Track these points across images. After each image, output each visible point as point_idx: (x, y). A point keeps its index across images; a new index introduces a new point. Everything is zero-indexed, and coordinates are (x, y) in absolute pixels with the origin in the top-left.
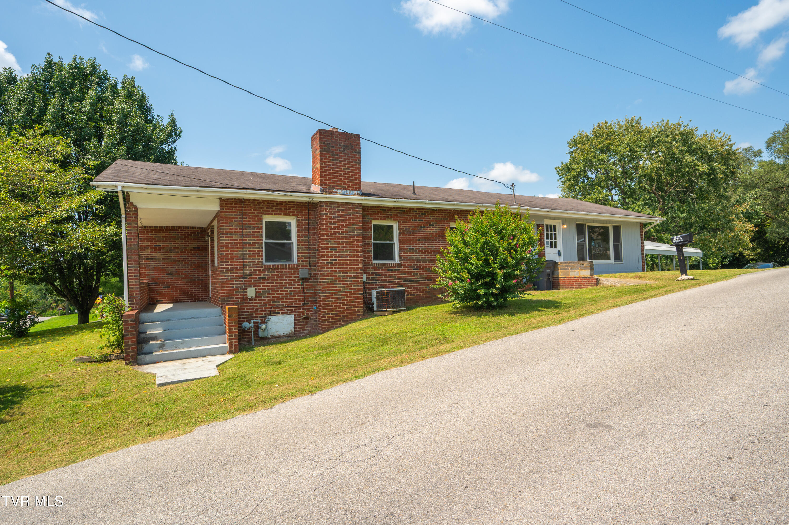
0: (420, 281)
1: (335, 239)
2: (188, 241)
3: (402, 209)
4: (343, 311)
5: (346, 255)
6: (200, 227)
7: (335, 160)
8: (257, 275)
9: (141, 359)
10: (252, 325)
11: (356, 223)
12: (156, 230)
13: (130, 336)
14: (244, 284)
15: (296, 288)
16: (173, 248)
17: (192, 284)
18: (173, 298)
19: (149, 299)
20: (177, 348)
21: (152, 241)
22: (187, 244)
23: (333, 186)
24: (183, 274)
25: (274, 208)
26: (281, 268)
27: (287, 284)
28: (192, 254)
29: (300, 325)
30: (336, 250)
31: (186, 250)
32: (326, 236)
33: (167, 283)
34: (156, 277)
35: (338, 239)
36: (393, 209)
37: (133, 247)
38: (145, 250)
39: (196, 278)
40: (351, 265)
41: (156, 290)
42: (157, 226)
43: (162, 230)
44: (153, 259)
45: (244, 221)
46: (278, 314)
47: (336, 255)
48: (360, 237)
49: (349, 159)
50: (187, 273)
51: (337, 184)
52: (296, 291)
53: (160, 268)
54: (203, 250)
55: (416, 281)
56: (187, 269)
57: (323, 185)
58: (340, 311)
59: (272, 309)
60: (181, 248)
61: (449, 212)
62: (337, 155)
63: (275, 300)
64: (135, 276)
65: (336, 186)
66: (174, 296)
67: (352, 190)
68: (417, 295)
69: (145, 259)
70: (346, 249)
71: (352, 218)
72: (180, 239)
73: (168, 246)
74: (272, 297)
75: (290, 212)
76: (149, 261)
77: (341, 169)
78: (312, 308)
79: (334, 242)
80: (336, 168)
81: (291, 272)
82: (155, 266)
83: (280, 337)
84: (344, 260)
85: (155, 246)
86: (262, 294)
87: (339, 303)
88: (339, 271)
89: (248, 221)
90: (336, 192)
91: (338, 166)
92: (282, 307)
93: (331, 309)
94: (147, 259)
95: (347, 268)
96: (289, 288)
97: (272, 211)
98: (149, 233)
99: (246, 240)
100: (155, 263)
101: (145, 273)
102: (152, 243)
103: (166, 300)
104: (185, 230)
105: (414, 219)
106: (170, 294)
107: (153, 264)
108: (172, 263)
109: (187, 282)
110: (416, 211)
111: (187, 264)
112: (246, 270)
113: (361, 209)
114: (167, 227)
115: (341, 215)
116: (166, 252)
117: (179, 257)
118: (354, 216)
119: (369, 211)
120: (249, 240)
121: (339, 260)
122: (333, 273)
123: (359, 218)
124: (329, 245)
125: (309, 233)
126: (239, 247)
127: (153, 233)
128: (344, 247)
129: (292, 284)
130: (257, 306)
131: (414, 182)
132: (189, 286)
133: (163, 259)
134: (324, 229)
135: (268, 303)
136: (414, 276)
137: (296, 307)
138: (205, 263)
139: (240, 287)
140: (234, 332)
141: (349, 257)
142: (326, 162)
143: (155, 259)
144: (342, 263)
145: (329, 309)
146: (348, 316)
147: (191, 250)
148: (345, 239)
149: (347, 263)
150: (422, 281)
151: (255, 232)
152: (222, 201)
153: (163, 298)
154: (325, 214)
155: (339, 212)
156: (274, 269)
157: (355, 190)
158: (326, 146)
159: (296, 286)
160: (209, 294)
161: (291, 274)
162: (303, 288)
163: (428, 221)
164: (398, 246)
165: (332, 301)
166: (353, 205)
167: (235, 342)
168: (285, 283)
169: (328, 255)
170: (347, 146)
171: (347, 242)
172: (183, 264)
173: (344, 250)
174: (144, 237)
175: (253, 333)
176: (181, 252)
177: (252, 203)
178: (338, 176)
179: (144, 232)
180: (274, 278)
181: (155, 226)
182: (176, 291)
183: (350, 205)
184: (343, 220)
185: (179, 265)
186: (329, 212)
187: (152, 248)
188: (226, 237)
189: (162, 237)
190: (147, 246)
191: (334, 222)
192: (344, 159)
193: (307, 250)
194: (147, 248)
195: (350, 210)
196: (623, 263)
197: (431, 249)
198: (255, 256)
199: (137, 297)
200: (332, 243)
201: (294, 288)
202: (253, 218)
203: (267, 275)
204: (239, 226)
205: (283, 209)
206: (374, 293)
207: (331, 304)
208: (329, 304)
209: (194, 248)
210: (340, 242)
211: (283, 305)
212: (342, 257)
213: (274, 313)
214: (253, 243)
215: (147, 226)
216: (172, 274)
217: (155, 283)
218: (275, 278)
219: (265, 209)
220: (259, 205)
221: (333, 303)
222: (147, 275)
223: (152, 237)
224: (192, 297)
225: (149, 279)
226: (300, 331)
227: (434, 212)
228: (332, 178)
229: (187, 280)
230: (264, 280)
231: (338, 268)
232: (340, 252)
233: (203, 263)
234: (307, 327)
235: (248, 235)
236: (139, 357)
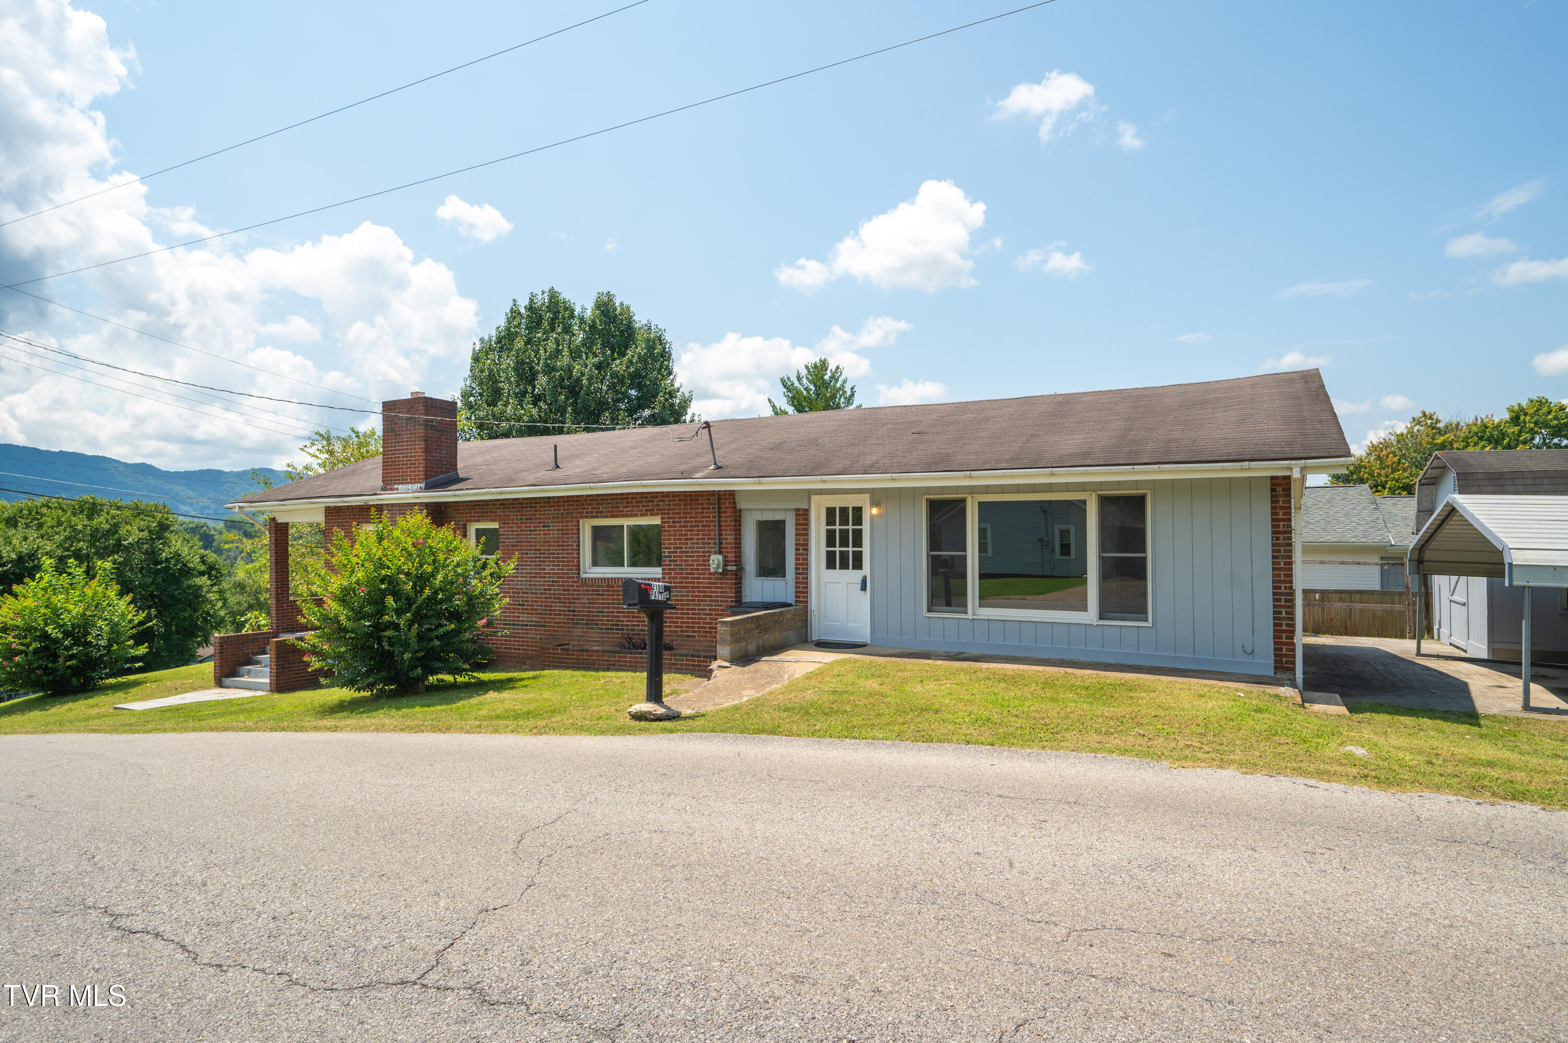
0: (527, 625)
3: (501, 502)
7: (398, 442)
9: (224, 681)
23: (394, 480)
25: (365, 514)
36: (491, 503)
49: (412, 438)
51: (398, 476)
55: (521, 625)
57: (384, 481)
61: (575, 499)
62: (399, 435)
65: (397, 480)
67: (414, 483)
68: (523, 650)
77: (403, 453)
80: (398, 454)
90: (397, 489)
91: (400, 450)
97: (362, 518)
105: (519, 518)
110: (522, 504)
119: (459, 510)
131: (555, 446)
136: (519, 617)
142: (388, 447)
150: (530, 626)
152: (327, 513)
157: (417, 483)
158: (388, 424)
163: (540, 519)
170: (409, 419)
177: (347, 509)
178: (399, 465)
192: (407, 438)
196: (1149, 624)
197: (545, 569)
202: (348, 529)
219: (357, 516)
220: (352, 512)
227: (550, 502)
228: (394, 469)
236: (229, 679)
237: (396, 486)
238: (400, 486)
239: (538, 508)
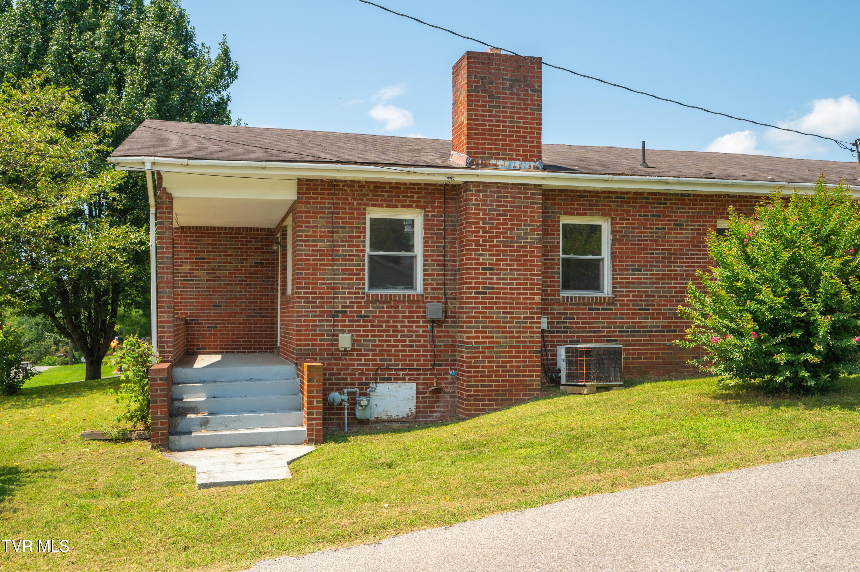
0: (652, 331)
1: (492, 250)
2: (246, 252)
3: (619, 195)
4: (503, 381)
5: (511, 279)
6: (265, 229)
7: (495, 107)
8: (354, 312)
9: (174, 441)
10: (345, 397)
11: (531, 221)
12: (198, 233)
13: (158, 404)
14: (334, 326)
15: (420, 336)
16: (224, 263)
17: (251, 323)
18: (222, 345)
19: (187, 345)
20: (227, 427)
21: (193, 251)
22: (245, 257)
23: (489, 154)
24: (238, 306)
25: (386, 195)
26: (395, 301)
27: (406, 329)
28: (252, 274)
29: (425, 402)
30: (493, 269)
31: (243, 266)
32: (476, 245)
33: (213, 320)
34: (196, 309)
35: (496, 251)
36: (603, 195)
37: (165, 260)
38: (181, 266)
39: (257, 313)
40: (520, 298)
41: (197, 331)
42: (200, 227)
43: (207, 233)
44: (193, 280)
45: (336, 218)
46: (388, 380)
47: (492, 279)
48: (537, 248)
49: (520, 104)
50: (244, 304)
51: (496, 149)
52: (420, 341)
53: (204, 295)
54: (269, 267)
55: (644, 332)
56: (244, 297)
57: (471, 153)
58: (499, 381)
59: (379, 372)
60: (235, 263)
61: (715, 198)
62: (499, 98)
63: (383, 355)
64: (168, 307)
65: (495, 154)
66: (223, 342)
67: (523, 160)
68: (645, 358)
69: (181, 280)
70: (511, 269)
71: (523, 212)
72: (235, 248)
73: (216, 259)
74: (380, 351)
75: (413, 202)
76: (187, 284)
77: (506, 122)
78: (448, 374)
79: (490, 255)
80: (496, 121)
81: (412, 307)
82: (195, 291)
83: (391, 421)
84: (506, 289)
85: (196, 259)
86: (362, 345)
87: (496, 367)
88: (497, 308)
89: (342, 218)
90: (496, 165)
91: (499, 116)
92: (396, 370)
93: (482, 376)
94: (184, 280)
95: (512, 303)
96: (408, 336)
97: (381, 200)
98: (189, 239)
99: (338, 251)
100: (196, 288)
101: (181, 302)
102: (193, 255)
103: (212, 349)
104: (242, 234)
105: (642, 214)
106: (217, 338)
107: (193, 288)
108: (221, 288)
109: (243, 320)
110: (648, 199)
111: (243, 290)
112: (337, 303)
113: (540, 194)
114: (215, 228)
115: (503, 206)
116: (213, 270)
117: (232, 277)
118: (528, 207)
119: (555, 200)
120: (343, 251)
121: (497, 288)
122: (486, 313)
123: (537, 212)
124: (481, 261)
125: (444, 238)
126: (326, 262)
127: (194, 238)
128: (507, 265)
129: (414, 328)
130: (353, 365)
131: (644, 143)
132: (246, 327)
133: (207, 280)
134: (472, 232)
135: (372, 360)
136: (641, 323)
137: (420, 370)
138: (271, 288)
139: (326, 331)
140: (316, 408)
141: (517, 284)
142: (478, 110)
143: (196, 280)
144: (504, 293)
145: (478, 377)
146: (512, 390)
147: (250, 267)
148: (510, 251)
149: (513, 294)
150: (656, 331)
151: (353, 237)
152: (301, 185)
153: (208, 345)
154: (474, 205)
155: (500, 201)
156: (384, 302)
157: (530, 161)
158: (478, 82)
159: (421, 333)
160: (277, 341)
161: (413, 312)
162: (433, 337)
163: (671, 216)
164: (611, 265)
165: (484, 362)
166: (525, 189)
167: (317, 424)
168: (402, 326)
169: (478, 278)
170: (517, 80)
171: (513, 256)
172: (238, 290)
173: (506, 270)
174: (181, 244)
175: (346, 411)
176: (235, 270)
177: (349, 186)
178: (499, 135)
179: (181, 236)
180: (383, 317)
181: (197, 227)
182: (226, 334)
183: (520, 189)
184: (507, 215)
185: (232, 291)
186: (481, 200)
187: (193, 262)
188: (306, 246)
189: (208, 244)
190: (185, 259)
191: (489, 219)
192: (512, 103)
193: (441, 270)
194: (184, 262)
195: (520, 198)
197: (676, 271)
198: (352, 279)
199: (170, 342)
200: (486, 258)
201: (416, 336)
202: (350, 213)
203: (371, 312)
204: (328, 228)
205: (401, 198)
206: (562, 352)
207: (482, 367)
208: (478, 367)
209: (255, 263)
210: (499, 255)
211: (398, 365)
212: (504, 284)
213: (381, 379)
214: (349, 255)
215: (186, 227)
216: (220, 306)
217: (196, 320)
218: (386, 318)
219: (371, 197)
220: (361, 191)
221: (486, 367)
222: (184, 306)
223: (193, 244)
224: (250, 345)
225: (187, 313)
226: (426, 412)
227: (684, 200)
228: (489, 139)
229: (244, 316)
230: (367, 321)
231: (495, 303)
232: (499, 274)
233: (268, 288)
234: (438, 407)
235: (342, 241)
236: (172, 438)
237: (493, 162)
238: (500, 163)
239: (668, 205)
